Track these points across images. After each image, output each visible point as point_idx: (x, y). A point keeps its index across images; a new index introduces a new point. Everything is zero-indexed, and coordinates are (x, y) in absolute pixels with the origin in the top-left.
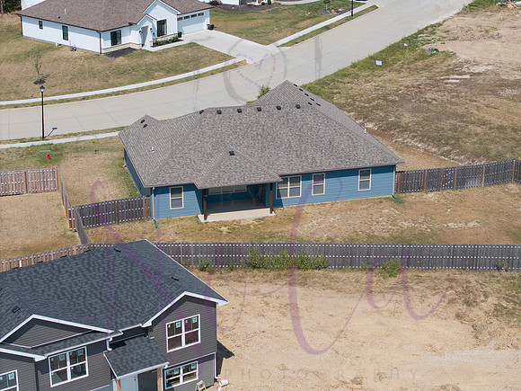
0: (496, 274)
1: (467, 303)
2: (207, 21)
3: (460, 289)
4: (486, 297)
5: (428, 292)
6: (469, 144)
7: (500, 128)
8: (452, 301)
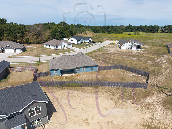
0: (119, 88)
1: (113, 95)
2: (72, 45)
3: (111, 92)
4: (117, 93)
5: (104, 92)
6: (111, 62)
7: (116, 60)
8: (110, 95)
